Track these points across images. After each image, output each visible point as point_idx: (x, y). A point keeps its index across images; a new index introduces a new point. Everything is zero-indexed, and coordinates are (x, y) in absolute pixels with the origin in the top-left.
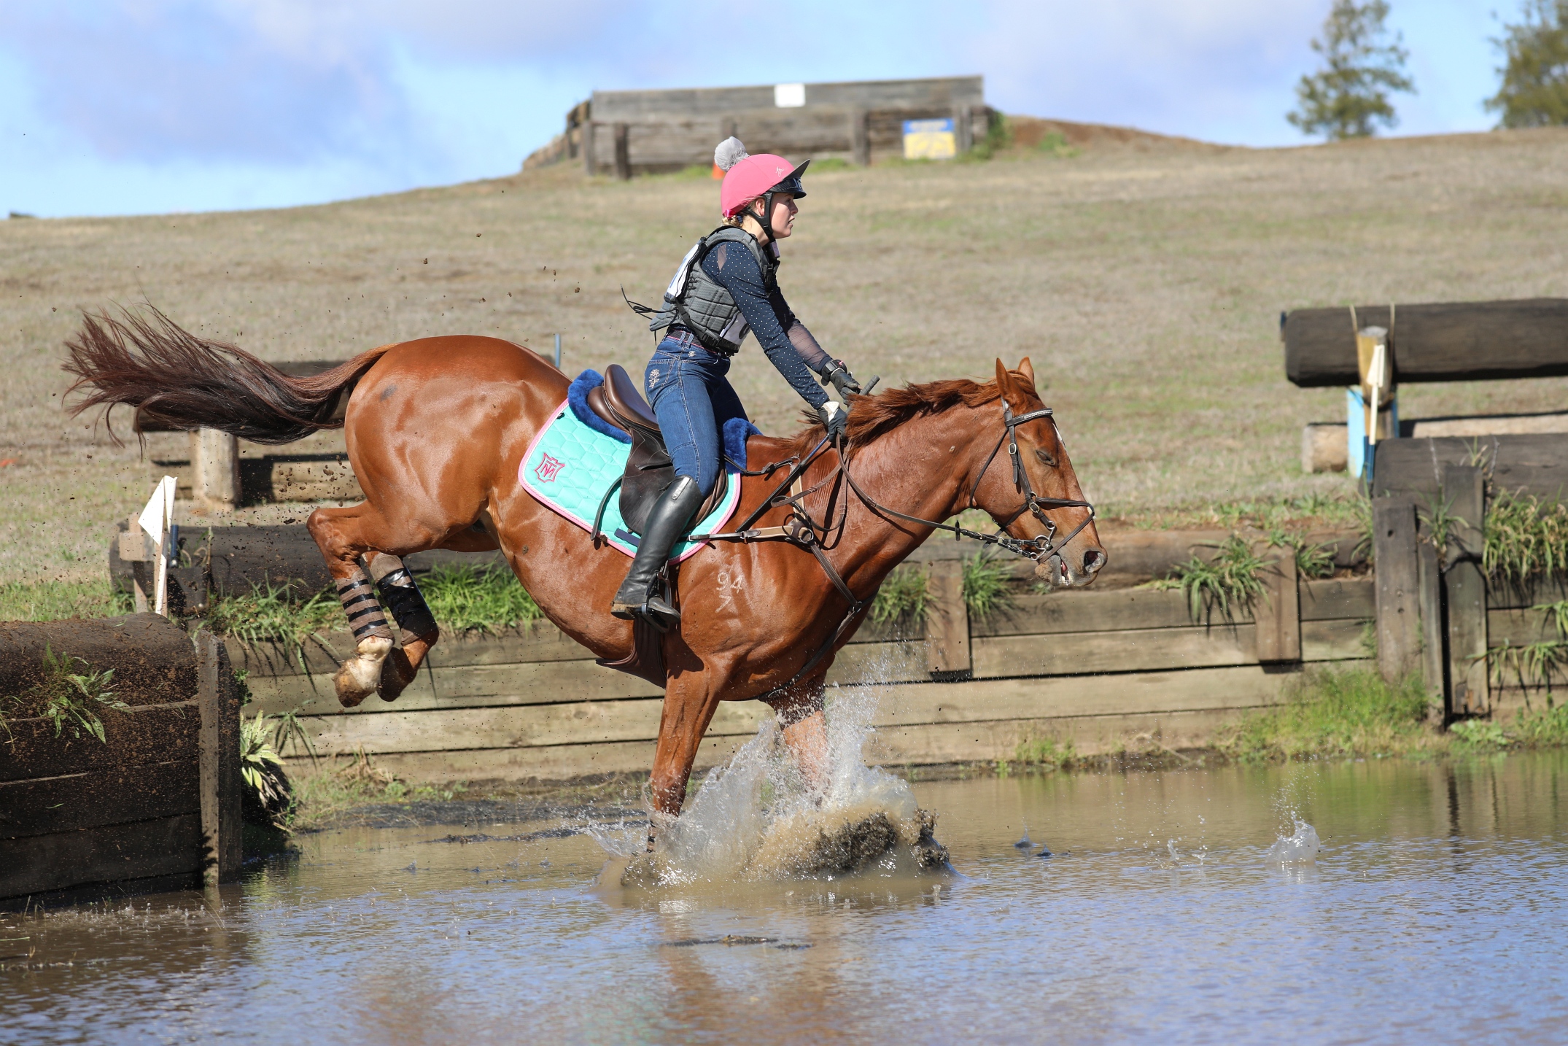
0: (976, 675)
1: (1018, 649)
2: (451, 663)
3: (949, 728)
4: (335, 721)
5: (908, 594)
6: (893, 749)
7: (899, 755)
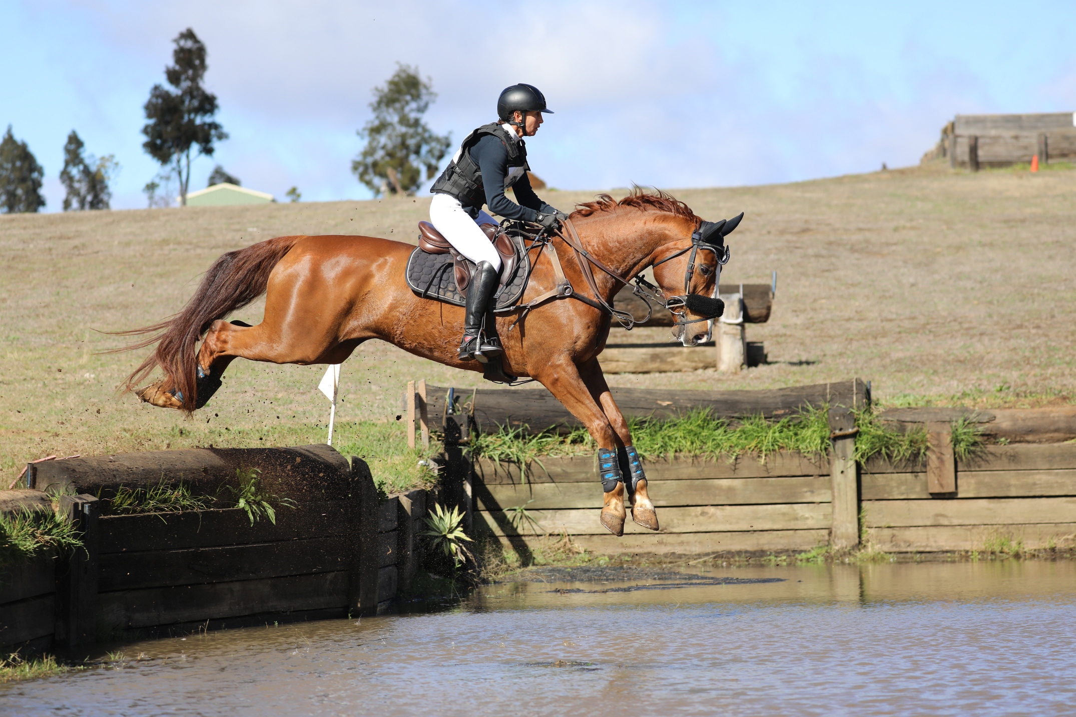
0: (960, 496)
1: (987, 480)
3: (941, 529)
4: (549, 513)
5: (916, 443)
6: (905, 542)
7: (909, 546)
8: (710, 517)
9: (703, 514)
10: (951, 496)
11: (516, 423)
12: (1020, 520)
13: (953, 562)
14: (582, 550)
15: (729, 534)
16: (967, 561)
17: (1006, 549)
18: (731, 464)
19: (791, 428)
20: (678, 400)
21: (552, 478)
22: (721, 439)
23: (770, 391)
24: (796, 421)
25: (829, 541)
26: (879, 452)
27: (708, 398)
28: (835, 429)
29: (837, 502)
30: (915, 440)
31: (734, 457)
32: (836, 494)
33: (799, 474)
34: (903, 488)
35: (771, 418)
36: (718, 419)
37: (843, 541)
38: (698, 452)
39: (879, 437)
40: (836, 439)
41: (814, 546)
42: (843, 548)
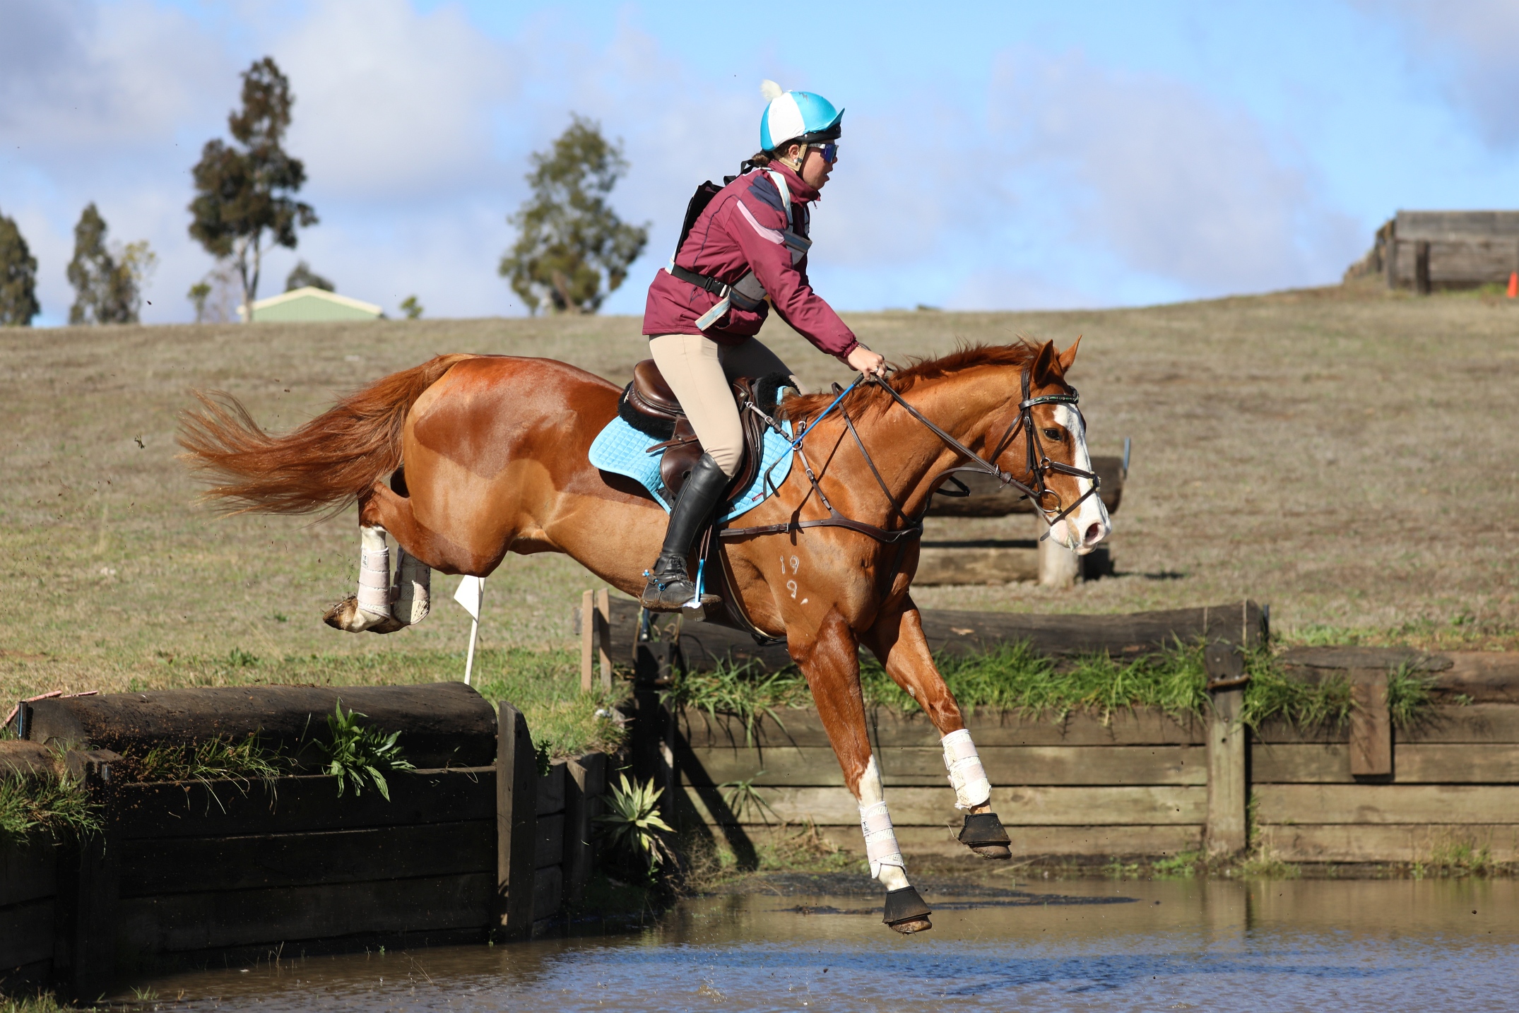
0: (1398, 779)
1: (1438, 756)
2: (898, 743)
3: (1370, 829)
4: (788, 792)
5: (1335, 698)
6: (1315, 846)
7: (1320, 853)
8: (1026, 804)
9: (1016, 798)
10: (1385, 780)
11: (741, 656)
12: (1487, 818)
13: (1385, 878)
14: (834, 848)
15: (1054, 829)
16: (1406, 878)
17: (1465, 862)
18: (1059, 725)
19: (1150, 673)
20: (983, 627)
21: (792, 741)
22: (1045, 688)
23: (1119, 616)
24: (1157, 663)
25: (1201, 843)
26: (1279, 712)
27: (1026, 625)
28: (1214, 676)
29: (1215, 784)
30: (1332, 695)
31: (1063, 715)
32: (1214, 773)
33: (1159, 741)
34: (1314, 766)
35: (1119, 656)
36: (1042, 657)
37: (1223, 843)
38: (1010, 705)
39: (1279, 690)
40: (1215, 690)
41: (1180, 850)
42: (1222, 854)
